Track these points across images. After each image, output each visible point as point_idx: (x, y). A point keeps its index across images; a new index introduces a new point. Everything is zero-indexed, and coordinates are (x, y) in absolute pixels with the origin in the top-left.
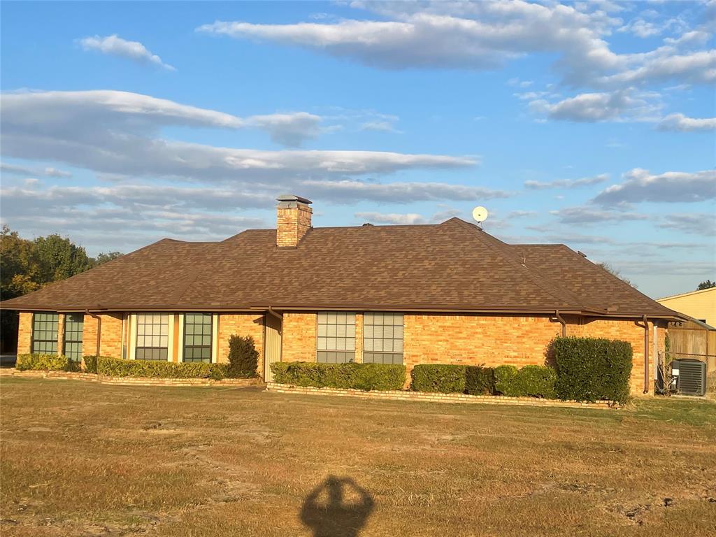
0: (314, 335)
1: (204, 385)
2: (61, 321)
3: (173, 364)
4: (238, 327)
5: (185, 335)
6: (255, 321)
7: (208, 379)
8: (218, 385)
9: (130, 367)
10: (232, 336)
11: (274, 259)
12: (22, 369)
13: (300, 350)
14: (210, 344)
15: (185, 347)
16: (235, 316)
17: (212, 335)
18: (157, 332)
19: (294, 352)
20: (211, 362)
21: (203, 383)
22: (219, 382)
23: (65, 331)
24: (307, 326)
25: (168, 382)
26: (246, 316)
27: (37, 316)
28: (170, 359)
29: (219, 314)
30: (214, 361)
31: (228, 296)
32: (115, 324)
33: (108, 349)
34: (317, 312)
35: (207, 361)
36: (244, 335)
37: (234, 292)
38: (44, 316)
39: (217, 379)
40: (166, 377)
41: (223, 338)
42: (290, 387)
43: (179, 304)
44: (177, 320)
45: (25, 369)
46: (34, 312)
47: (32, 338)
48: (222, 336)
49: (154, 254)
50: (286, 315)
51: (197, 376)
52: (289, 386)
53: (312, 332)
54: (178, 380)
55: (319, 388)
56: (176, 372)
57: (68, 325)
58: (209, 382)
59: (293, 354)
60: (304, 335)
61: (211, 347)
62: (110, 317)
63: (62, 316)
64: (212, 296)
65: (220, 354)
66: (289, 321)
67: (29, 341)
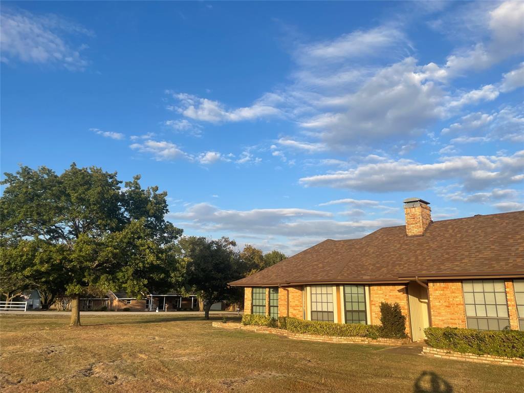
0: (462, 303)
1: (363, 343)
2: (267, 293)
3: (338, 325)
4: (386, 296)
5: (345, 302)
6: (399, 291)
7: (366, 338)
8: (375, 343)
9: (307, 326)
10: (382, 303)
11: (406, 244)
12: (245, 325)
13: (449, 316)
14: (364, 309)
15: (346, 312)
16: (382, 287)
17: (365, 302)
18: (325, 300)
19: (444, 318)
20: (367, 324)
21: (362, 341)
22: (375, 341)
23: (270, 299)
24: (453, 295)
25: (335, 340)
26: (391, 287)
27: (254, 289)
28: (336, 321)
29: (369, 285)
30: (369, 323)
31: (375, 272)
32: (298, 294)
33: (294, 312)
34: (461, 281)
35: (363, 323)
36: (391, 302)
37: (379, 269)
38: (258, 289)
39: (373, 338)
40: (333, 335)
41: (374, 305)
42: (447, 352)
43: (339, 278)
44: (338, 291)
45: (247, 325)
46: (253, 287)
47: (252, 303)
48: (373, 303)
49: (322, 248)
50: (431, 285)
51: (357, 335)
52: (445, 351)
53: (459, 300)
54: (342, 338)
55: (479, 355)
56: (341, 332)
57: (271, 295)
58: (367, 340)
59: (442, 320)
60: (451, 302)
61: (365, 312)
62: (294, 289)
63: (268, 289)
64: (363, 272)
65: (374, 318)
66: (434, 290)
67: (250, 306)
